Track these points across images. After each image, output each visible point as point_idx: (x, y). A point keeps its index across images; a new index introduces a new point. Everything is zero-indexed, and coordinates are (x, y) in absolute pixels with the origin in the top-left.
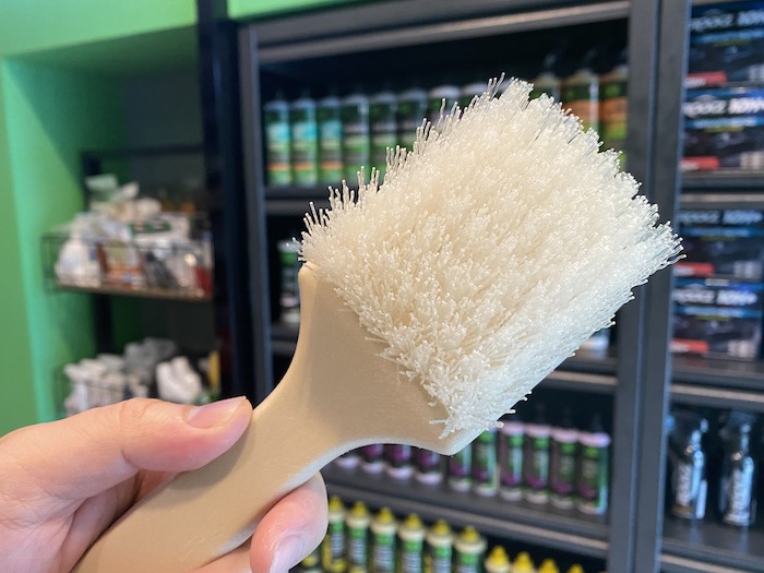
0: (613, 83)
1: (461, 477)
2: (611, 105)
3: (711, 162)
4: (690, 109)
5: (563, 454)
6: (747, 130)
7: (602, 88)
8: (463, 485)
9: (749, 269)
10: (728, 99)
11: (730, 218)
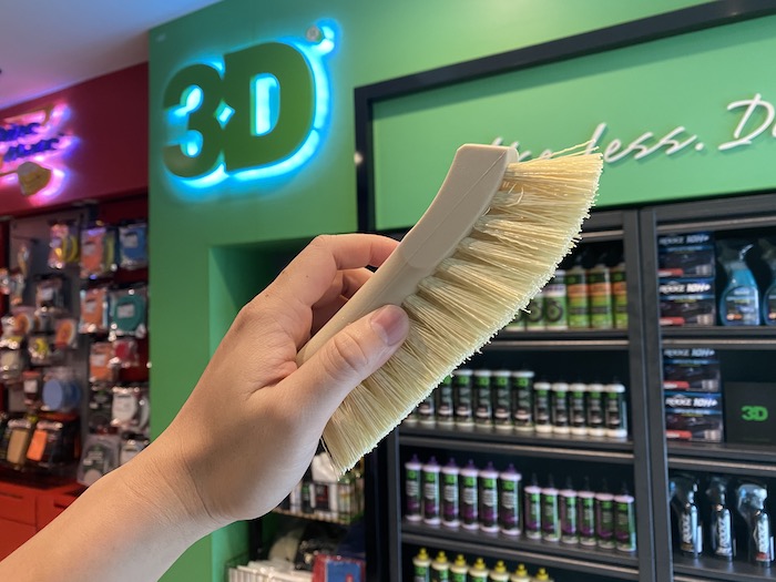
0: (617, 273)
1: (535, 530)
2: (617, 285)
3: (680, 320)
4: (664, 289)
5: (604, 510)
6: (698, 301)
7: (612, 275)
8: (537, 536)
9: (711, 385)
10: (686, 284)
11: (696, 353)
